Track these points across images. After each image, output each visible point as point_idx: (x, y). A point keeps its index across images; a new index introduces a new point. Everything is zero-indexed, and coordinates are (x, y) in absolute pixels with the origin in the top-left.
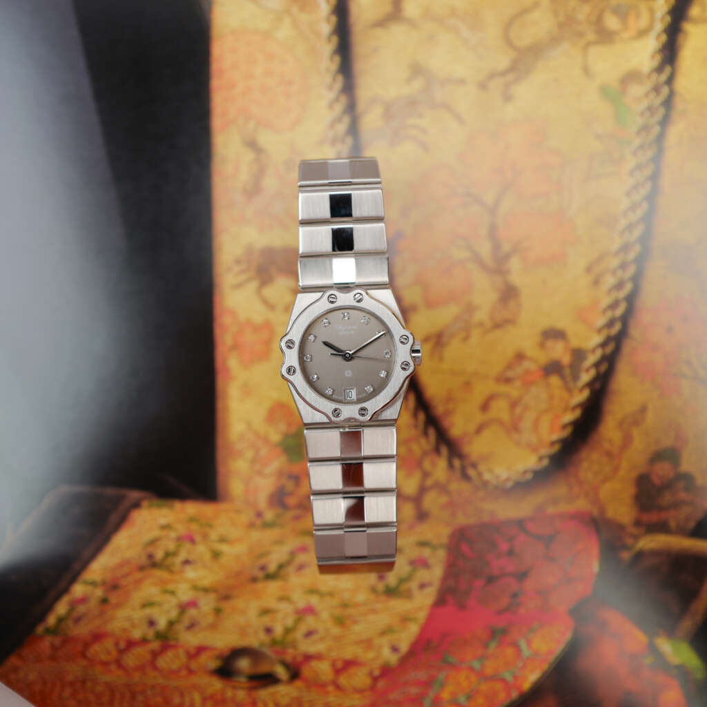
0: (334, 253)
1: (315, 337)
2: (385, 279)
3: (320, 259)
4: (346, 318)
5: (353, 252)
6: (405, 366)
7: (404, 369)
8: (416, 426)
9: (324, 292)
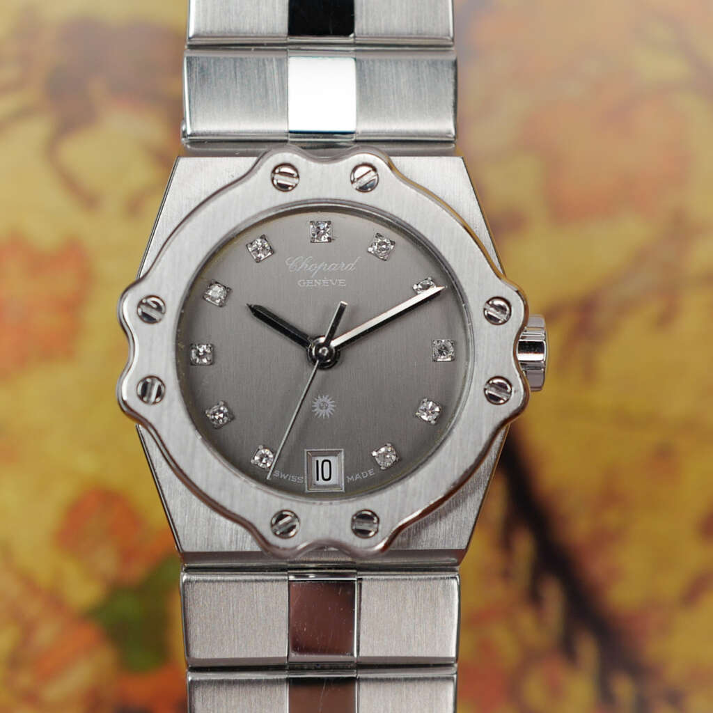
0: (291, 40)
1: (228, 290)
2: (445, 125)
3: (251, 56)
4: (324, 239)
5: (350, 39)
6: (496, 391)
7: (492, 399)
8: (506, 575)
9: (261, 157)
